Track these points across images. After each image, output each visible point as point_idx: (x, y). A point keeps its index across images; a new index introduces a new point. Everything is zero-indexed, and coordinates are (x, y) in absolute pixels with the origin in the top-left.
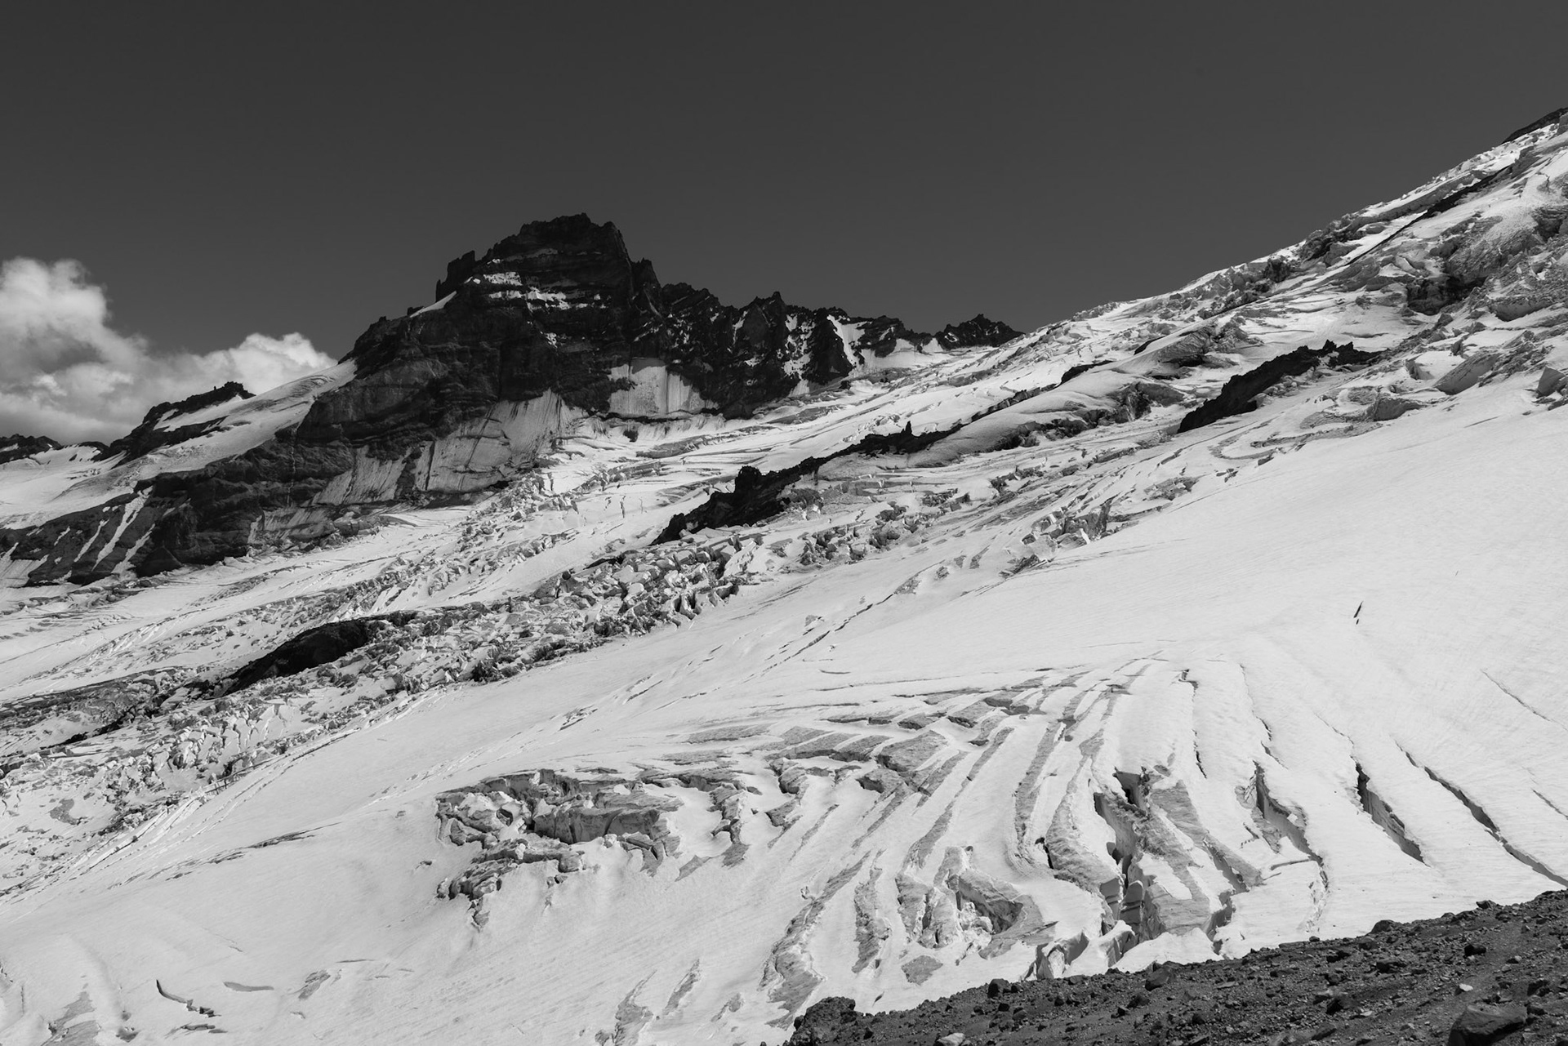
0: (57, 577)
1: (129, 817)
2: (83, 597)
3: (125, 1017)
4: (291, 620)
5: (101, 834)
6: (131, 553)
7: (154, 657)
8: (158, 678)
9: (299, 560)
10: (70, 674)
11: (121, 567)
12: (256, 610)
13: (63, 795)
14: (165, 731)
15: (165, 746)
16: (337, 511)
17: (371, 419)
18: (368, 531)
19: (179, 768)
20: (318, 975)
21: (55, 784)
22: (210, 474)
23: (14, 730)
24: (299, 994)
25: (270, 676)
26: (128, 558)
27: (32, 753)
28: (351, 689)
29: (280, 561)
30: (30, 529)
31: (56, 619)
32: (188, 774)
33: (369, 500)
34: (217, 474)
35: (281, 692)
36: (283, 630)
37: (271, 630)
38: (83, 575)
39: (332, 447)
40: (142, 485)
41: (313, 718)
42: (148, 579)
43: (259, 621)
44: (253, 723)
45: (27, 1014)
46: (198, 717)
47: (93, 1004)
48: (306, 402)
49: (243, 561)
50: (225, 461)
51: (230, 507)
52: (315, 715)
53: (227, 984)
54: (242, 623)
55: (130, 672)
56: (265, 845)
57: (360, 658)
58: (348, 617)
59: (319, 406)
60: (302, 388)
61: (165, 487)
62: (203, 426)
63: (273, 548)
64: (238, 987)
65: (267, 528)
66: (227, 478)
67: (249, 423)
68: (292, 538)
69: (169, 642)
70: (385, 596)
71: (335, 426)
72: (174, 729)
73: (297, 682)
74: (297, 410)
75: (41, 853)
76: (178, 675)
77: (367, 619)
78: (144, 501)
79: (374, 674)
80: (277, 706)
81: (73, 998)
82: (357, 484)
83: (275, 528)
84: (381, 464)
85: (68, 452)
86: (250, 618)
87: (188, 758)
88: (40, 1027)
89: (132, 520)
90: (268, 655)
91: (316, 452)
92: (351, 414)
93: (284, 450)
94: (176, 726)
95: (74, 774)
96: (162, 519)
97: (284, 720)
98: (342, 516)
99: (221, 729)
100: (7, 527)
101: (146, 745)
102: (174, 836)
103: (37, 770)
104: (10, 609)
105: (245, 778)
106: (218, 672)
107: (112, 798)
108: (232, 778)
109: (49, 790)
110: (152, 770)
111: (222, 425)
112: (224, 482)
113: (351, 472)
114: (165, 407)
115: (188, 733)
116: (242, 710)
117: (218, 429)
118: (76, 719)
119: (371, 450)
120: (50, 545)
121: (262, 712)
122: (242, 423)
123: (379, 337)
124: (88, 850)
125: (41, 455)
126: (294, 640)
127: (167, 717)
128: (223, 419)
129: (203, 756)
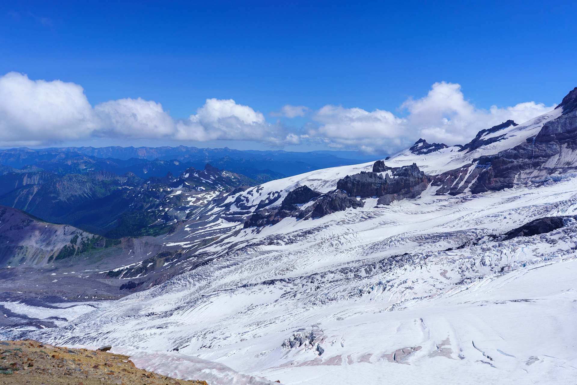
0: (445, 193)
1: (466, 280)
2: (453, 200)
3: (461, 351)
4: (530, 214)
5: (456, 284)
6: (470, 185)
7: (477, 224)
8: (478, 232)
9: (534, 190)
10: (448, 227)
11: (467, 190)
12: (516, 210)
13: (444, 268)
14: (479, 251)
15: (479, 257)
16: (552, 171)
17: (569, 132)
18: (566, 179)
19: (484, 265)
20: (534, 358)
21: (442, 264)
22: (500, 156)
23: (430, 243)
24: (526, 363)
25: (520, 236)
26: (469, 187)
27: (435, 252)
28: (554, 245)
29: (526, 191)
30: (437, 175)
31: (444, 207)
32: (487, 269)
33: (567, 166)
34: (502, 156)
35: (525, 242)
36: (527, 218)
37: (522, 218)
38: (454, 192)
39: (550, 144)
40: (475, 160)
41: (538, 255)
42: (476, 195)
43: (517, 214)
44: (513, 253)
45: (430, 339)
46: (492, 248)
47: (451, 343)
48: (540, 126)
49: (511, 190)
50: (506, 151)
51: (507, 169)
52: (538, 254)
53: (498, 350)
54: (510, 214)
55: (468, 228)
56: (515, 301)
57: (559, 233)
58: (555, 215)
59: (546, 127)
60: (539, 120)
61: (483, 161)
62: (498, 137)
63: (524, 185)
64: (502, 352)
65: (521, 177)
66: (506, 157)
67: (516, 136)
68: (532, 182)
69: (482, 219)
70: (572, 207)
71: (552, 135)
72: (483, 251)
73: (531, 240)
74: (535, 130)
75: (437, 286)
76: (485, 231)
77: (564, 217)
78: (475, 166)
79: (565, 240)
80: (523, 248)
81: (444, 339)
82: (561, 160)
83: (524, 177)
84: (573, 151)
85: (450, 149)
86: (513, 212)
87: (488, 263)
88: (434, 345)
89: (471, 173)
90: (520, 227)
91: (544, 146)
92: (560, 130)
93: (530, 146)
94: (483, 250)
95: (448, 262)
96: (481, 173)
97: (526, 254)
98: (554, 173)
99: (500, 254)
100: (430, 175)
101: (473, 255)
102: (481, 290)
103: (436, 258)
104: (430, 203)
105: (509, 274)
106: (500, 232)
107: (460, 272)
108: (503, 273)
109: (440, 266)
110: (474, 265)
111: (505, 137)
112: (505, 159)
113: (559, 154)
114: (484, 131)
115: (488, 253)
116: (509, 247)
117: (503, 139)
118: (449, 243)
119: (568, 145)
120: (443, 181)
121: (517, 249)
122: (513, 136)
123: (574, 96)
124: (452, 289)
125: (441, 150)
126: (531, 223)
127: (481, 246)
128: (506, 134)
129: (493, 263)
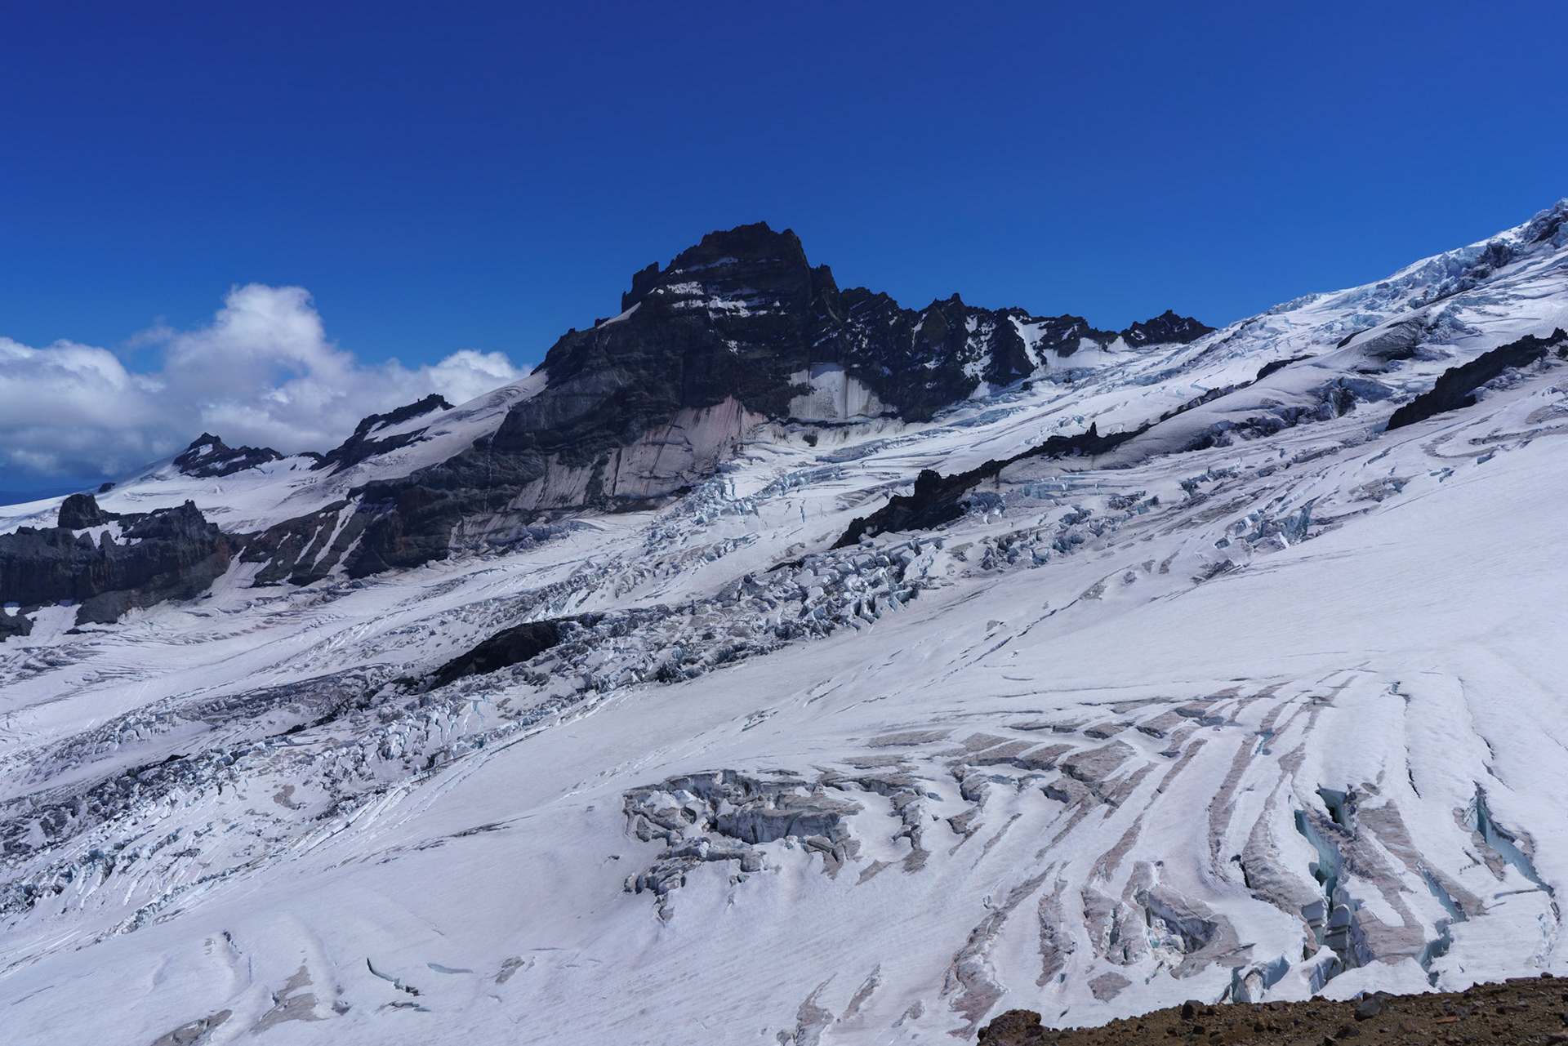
0: (279, 579)
1: (343, 804)
2: (301, 598)
3: (340, 991)
4: (488, 621)
5: (319, 818)
6: (344, 556)
7: (364, 654)
8: (368, 674)
9: (496, 563)
10: (291, 669)
11: (336, 569)
12: (457, 611)
13: (284, 781)
14: (374, 724)
15: (374, 738)
16: (530, 516)
17: (562, 427)
18: (559, 535)
19: (387, 759)
20: (514, 961)
21: (278, 771)
22: (414, 481)
23: (242, 720)
24: (496, 978)
25: (469, 674)
26: (341, 561)
27: (258, 741)
28: (543, 687)
29: (478, 564)
30: (256, 534)
31: (278, 618)
32: (395, 765)
33: (560, 505)
34: (420, 482)
35: (479, 688)
36: (481, 630)
37: (470, 630)
38: (303, 577)
39: (525, 455)
40: (353, 493)
41: (509, 715)
42: (359, 580)
43: (459, 621)
44: (454, 719)
45: (253, 984)
46: (404, 711)
47: (311, 978)
48: (502, 412)
49: (444, 564)
50: (427, 469)
51: (433, 513)
52: (510, 711)
53: (430, 966)
54: (443, 623)
55: (344, 667)
56: (465, 834)
57: (551, 658)
58: (540, 618)
59: (514, 415)
60: (498, 398)
61: (375, 493)
62: (408, 436)
63: (472, 552)
64: (440, 968)
65: (466, 533)
66: (429, 485)
67: (449, 433)
68: (489, 542)
69: (378, 640)
70: (575, 598)
71: (528, 435)
72: (383, 723)
73: (494, 680)
74: (491, 420)
75: (266, 834)
76: (386, 671)
77: (559, 620)
78: (356, 507)
79: (565, 673)
80: (476, 702)
81: (293, 971)
82: (548, 490)
83: (473, 533)
84: (571, 471)
85: (288, 462)
86: (451, 618)
87: (395, 750)
88: (265, 997)
89: (345, 525)
90: (468, 653)
91: (511, 459)
92: (543, 423)
93: (482, 459)
94: (385, 719)
95: (294, 762)
96: (371, 524)
97: (482, 716)
98: (535, 521)
99: (425, 723)
100: (236, 532)
101: (358, 736)
102: (383, 823)
103: (262, 758)
104: (239, 608)
105: (446, 770)
106: (422, 670)
107: (328, 785)
108: (435, 770)
109: (272, 777)
110: (363, 760)
111: (425, 435)
112: (426, 489)
113: (543, 478)
114: (374, 419)
115: (395, 726)
116: (443, 705)
117: (421, 439)
118: (296, 711)
119: (561, 457)
120: (274, 548)
121: (462, 708)
122: (443, 433)
123: (568, 348)
124: (307, 834)
125: (265, 465)
126: (490, 640)
127: (377, 711)
128: (426, 429)
129: (409, 748)
